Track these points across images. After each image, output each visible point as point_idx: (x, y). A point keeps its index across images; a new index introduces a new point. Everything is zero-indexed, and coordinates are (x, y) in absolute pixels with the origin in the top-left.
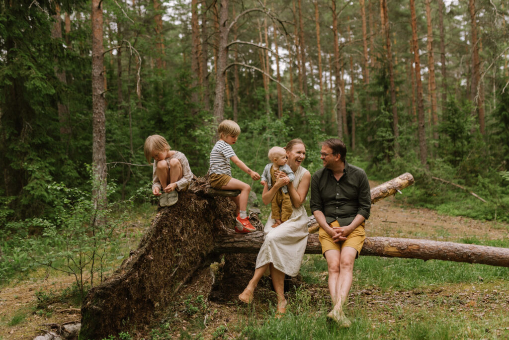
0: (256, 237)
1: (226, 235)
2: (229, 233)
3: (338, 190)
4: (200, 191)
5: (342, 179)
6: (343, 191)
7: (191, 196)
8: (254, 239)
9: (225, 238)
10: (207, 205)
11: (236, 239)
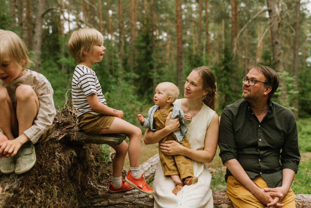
0: (139, 198)
1: (97, 196)
2: (100, 193)
3: (260, 134)
4: (65, 136)
5: (265, 119)
6: (266, 136)
7: (54, 149)
8: (137, 201)
9: (96, 201)
10: (75, 158)
11: (111, 201)
